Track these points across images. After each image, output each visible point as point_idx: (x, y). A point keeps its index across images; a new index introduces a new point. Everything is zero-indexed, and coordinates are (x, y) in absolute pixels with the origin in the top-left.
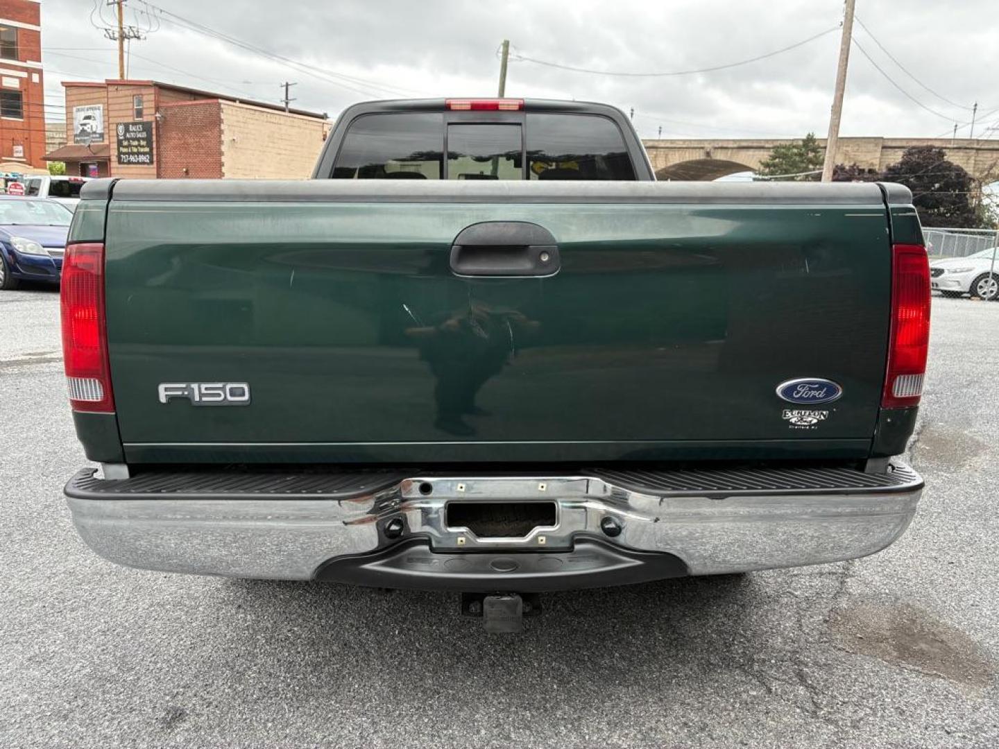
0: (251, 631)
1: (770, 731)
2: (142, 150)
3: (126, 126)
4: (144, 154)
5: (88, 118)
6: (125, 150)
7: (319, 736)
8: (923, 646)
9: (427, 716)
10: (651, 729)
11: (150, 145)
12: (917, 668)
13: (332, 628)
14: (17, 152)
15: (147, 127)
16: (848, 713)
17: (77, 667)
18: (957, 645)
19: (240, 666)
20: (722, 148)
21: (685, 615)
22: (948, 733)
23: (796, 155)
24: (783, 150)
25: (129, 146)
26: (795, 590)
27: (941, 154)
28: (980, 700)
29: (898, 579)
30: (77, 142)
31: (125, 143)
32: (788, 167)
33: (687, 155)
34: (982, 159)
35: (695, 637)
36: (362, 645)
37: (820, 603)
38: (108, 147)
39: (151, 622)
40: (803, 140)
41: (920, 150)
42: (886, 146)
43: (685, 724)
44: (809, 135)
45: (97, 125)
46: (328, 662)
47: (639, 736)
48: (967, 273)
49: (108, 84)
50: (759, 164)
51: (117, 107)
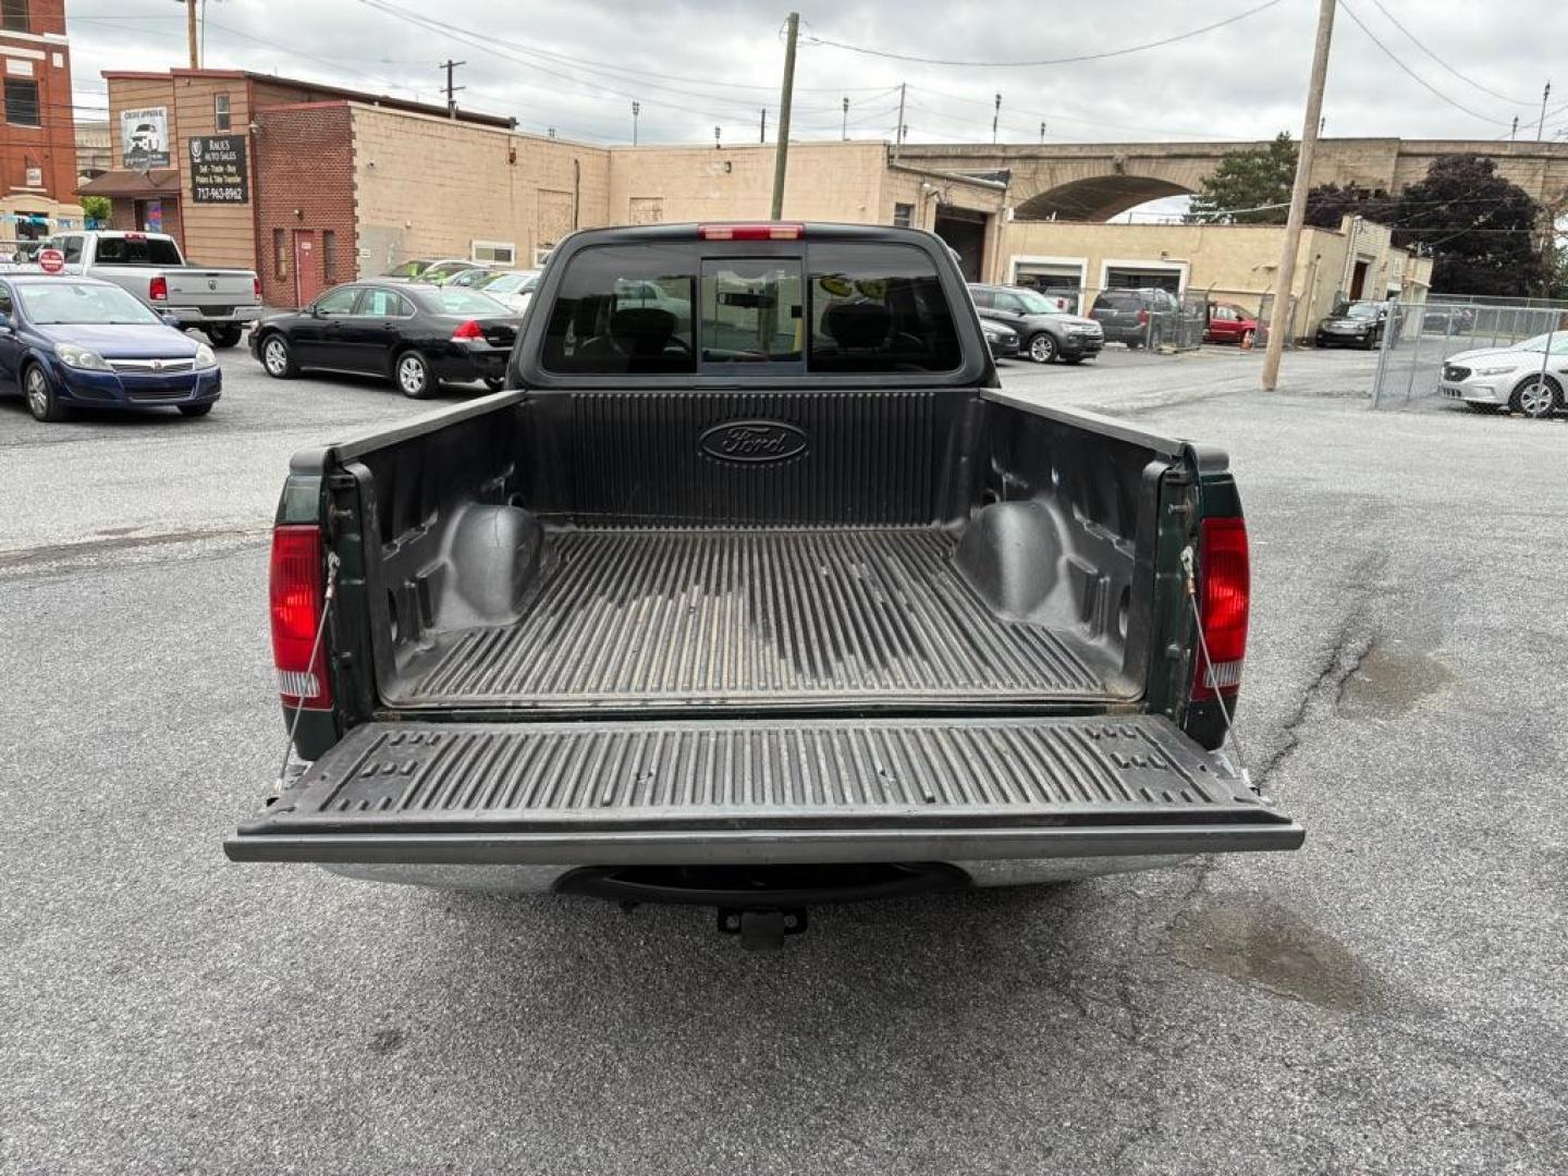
0: (466, 941)
1: (1076, 1059)
2: (230, 180)
3: (205, 142)
4: (234, 186)
5: (144, 128)
6: (203, 180)
7: (556, 1064)
8: (1285, 959)
9: (679, 1042)
10: (938, 1057)
11: (241, 172)
12: (1269, 987)
13: (563, 937)
14: (32, 178)
15: (236, 143)
16: (1172, 1040)
17: (265, 984)
18: (1327, 959)
19: (459, 982)
20: (1142, 157)
21: (995, 922)
22: (1288, 1066)
23: (1259, 167)
24: (1239, 160)
25: (210, 174)
26: (1138, 889)
27: (1488, 167)
28: (1337, 1028)
29: (1275, 872)
30: (129, 166)
31: (204, 169)
32: (1247, 188)
33: (1085, 170)
34: (1555, 174)
35: (1005, 950)
36: (600, 958)
37: (1166, 906)
38: (177, 174)
39: (344, 930)
40: (1272, 144)
41: (1458, 160)
42: (1403, 151)
43: (979, 1051)
44: (1281, 135)
45: (158, 140)
46: (561, 979)
47: (923, 1065)
48: (1506, 375)
49: (176, 76)
50: (1201, 184)
51: (189, 112)
